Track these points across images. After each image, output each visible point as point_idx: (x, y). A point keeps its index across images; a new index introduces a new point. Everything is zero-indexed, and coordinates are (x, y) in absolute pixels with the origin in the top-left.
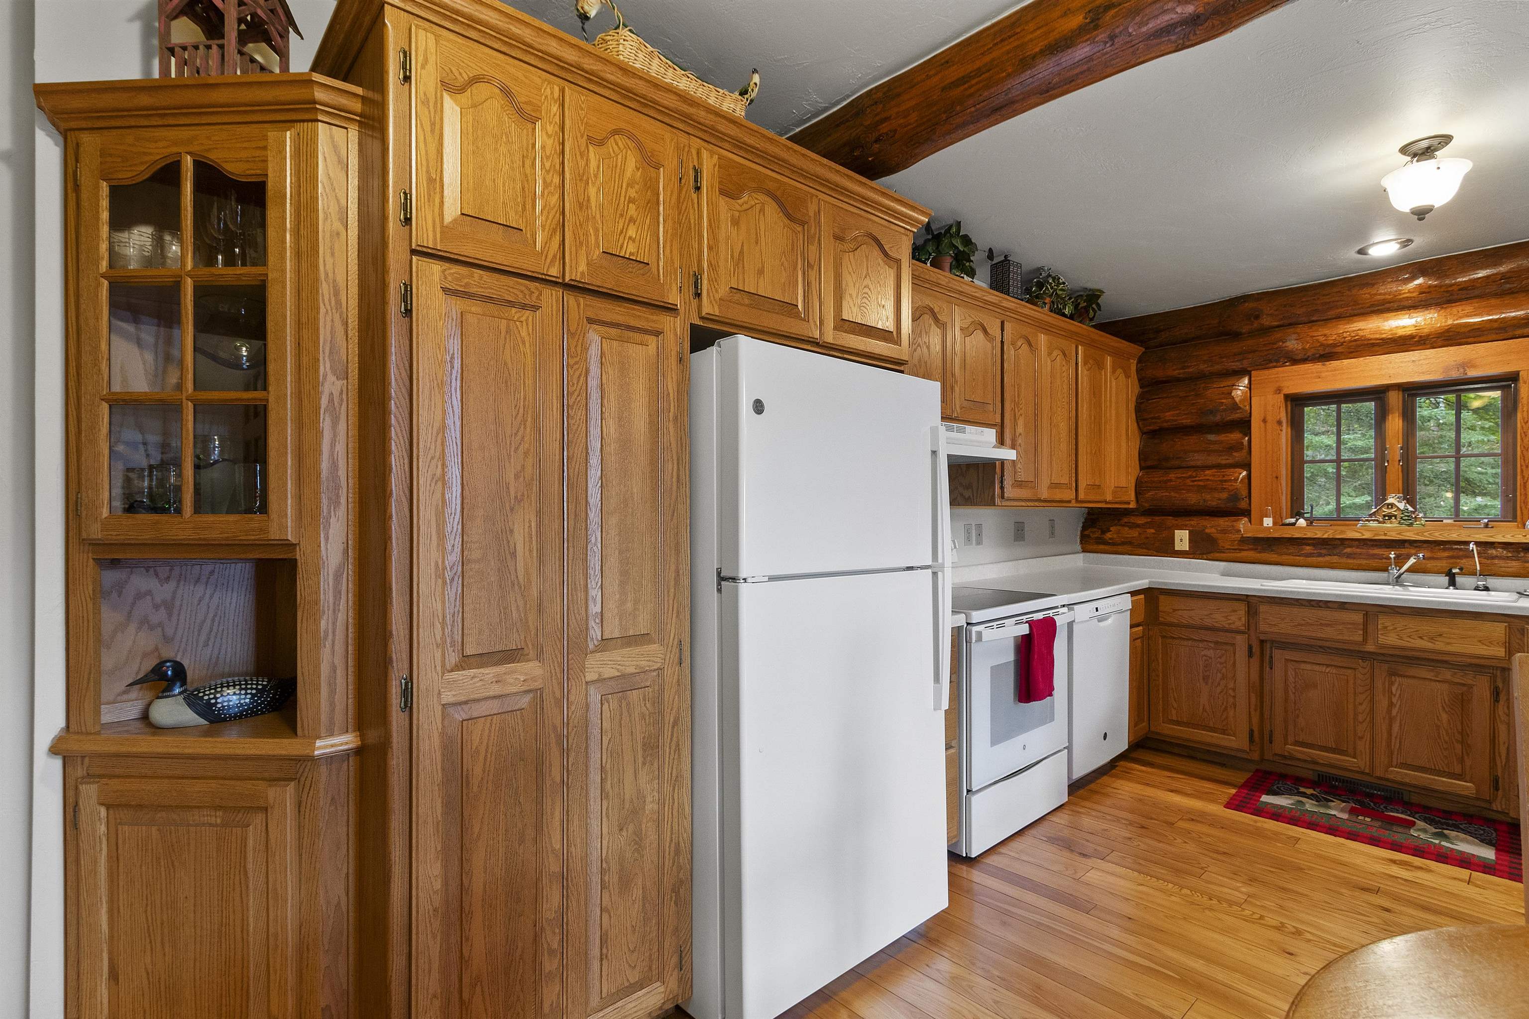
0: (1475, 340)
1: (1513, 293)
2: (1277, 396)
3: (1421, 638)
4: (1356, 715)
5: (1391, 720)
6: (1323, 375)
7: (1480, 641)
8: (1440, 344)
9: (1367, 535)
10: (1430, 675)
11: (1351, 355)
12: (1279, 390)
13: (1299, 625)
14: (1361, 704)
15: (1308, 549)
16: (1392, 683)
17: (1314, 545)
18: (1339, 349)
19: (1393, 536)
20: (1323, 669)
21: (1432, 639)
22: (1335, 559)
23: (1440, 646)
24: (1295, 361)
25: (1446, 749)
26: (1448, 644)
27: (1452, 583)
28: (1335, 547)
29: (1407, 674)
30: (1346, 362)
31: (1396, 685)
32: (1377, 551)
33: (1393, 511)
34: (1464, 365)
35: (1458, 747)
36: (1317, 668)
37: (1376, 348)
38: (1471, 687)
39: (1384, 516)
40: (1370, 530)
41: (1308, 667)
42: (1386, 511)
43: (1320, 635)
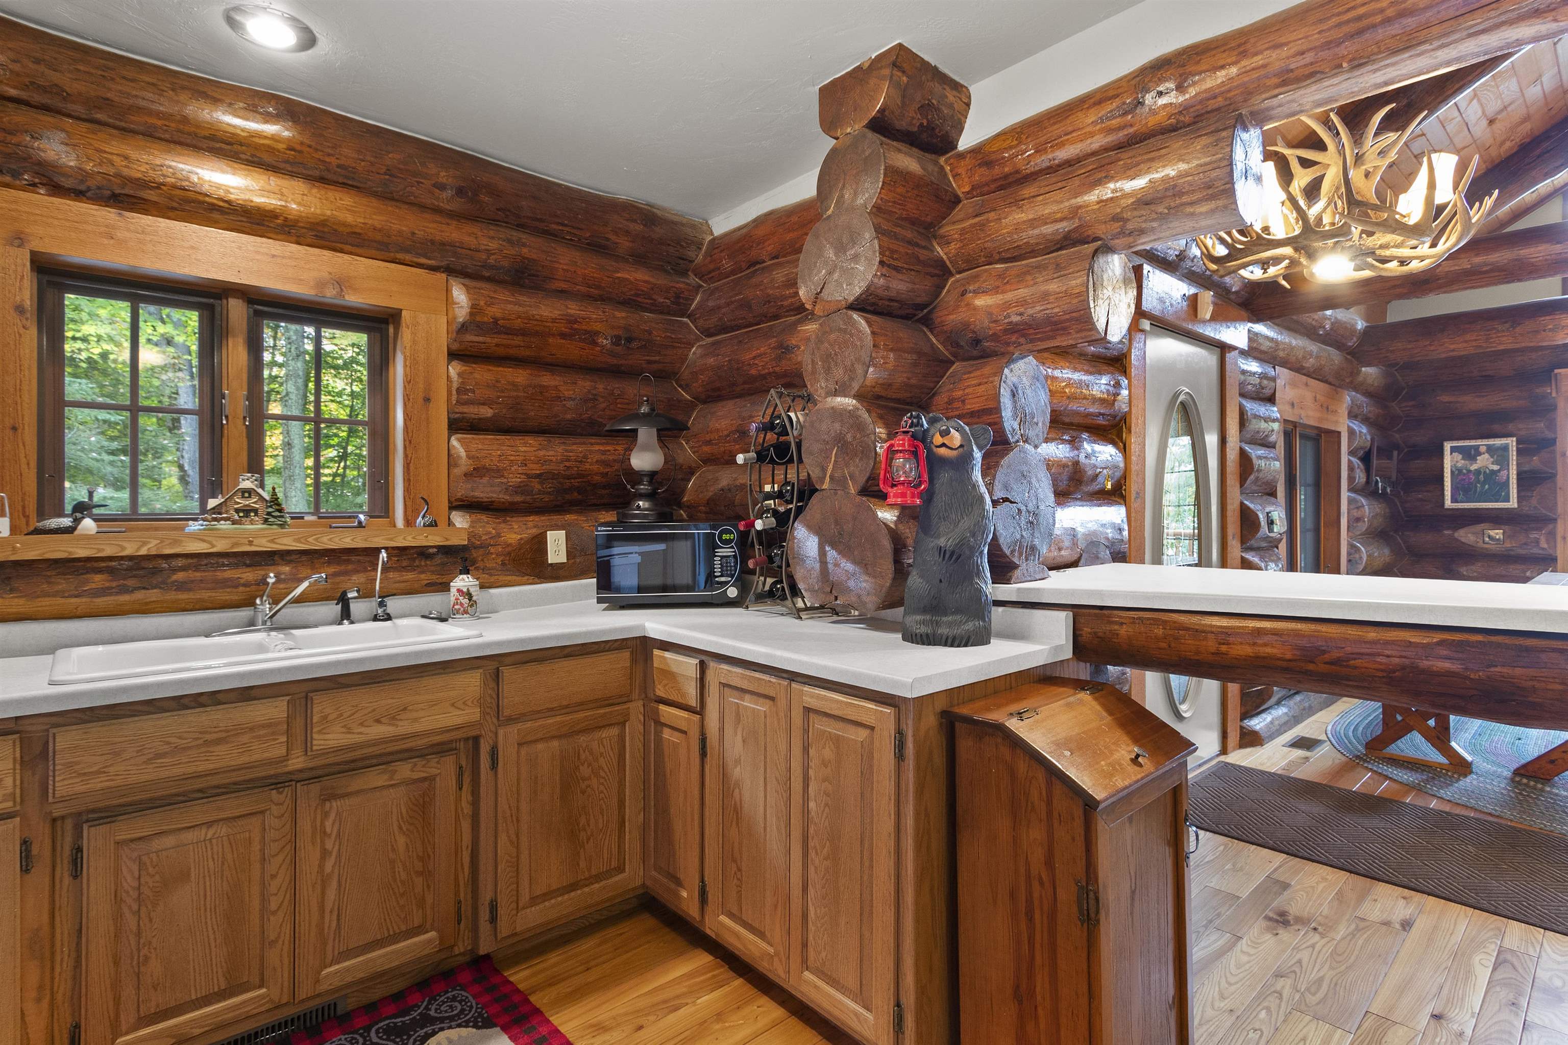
0: (353, 249)
1: (393, 199)
2: (14, 251)
3: (378, 721)
4: (264, 900)
5: (324, 883)
6: (119, 235)
7: (453, 705)
8: (309, 240)
9: (221, 546)
10: (381, 781)
11: (170, 214)
12: (18, 239)
13: (159, 756)
14: (273, 877)
15: (98, 580)
16: (326, 815)
17: (111, 571)
18: (151, 195)
19: (262, 545)
20: (201, 833)
21: (394, 718)
22: (153, 595)
23: (404, 727)
24: (57, 190)
25: (402, 895)
26: (416, 720)
27: (346, 615)
28: (156, 571)
29: (350, 790)
30: (163, 223)
31: (333, 816)
32: (229, 574)
33: (252, 502)
34: (341, 283)
35: (419, 881)
36: (190, 836)
37: (216, 216)
38: (431, 779)
39: (237, 511)
40: (224, 536)
41: (169, 841)
42: (242, 502)
43: (202, 767)
